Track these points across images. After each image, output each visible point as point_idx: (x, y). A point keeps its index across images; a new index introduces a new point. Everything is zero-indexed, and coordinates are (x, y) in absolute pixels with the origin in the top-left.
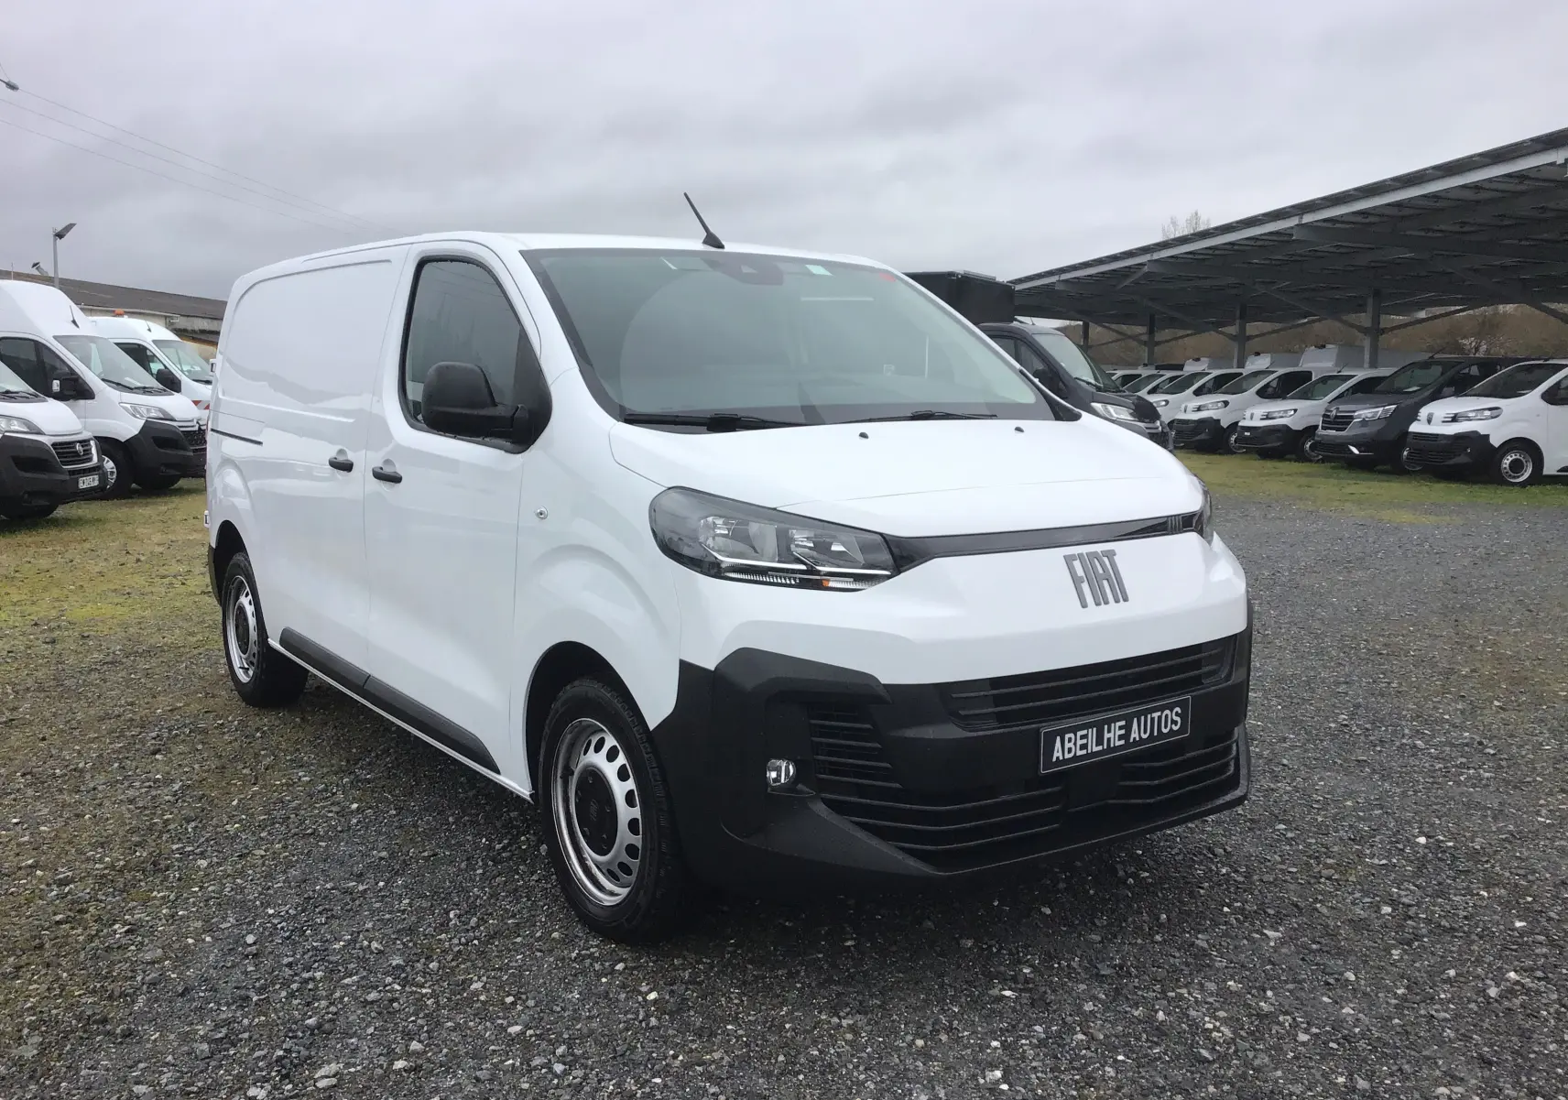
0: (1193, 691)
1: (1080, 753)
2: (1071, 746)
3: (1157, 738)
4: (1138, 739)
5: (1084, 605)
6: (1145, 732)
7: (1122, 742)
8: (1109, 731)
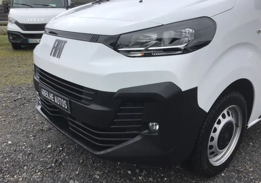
1: (46, 96)
2: (44, 93)
3: (61, 107)
6: (58, 102)
7: (54, 101)
8: (50, 95)
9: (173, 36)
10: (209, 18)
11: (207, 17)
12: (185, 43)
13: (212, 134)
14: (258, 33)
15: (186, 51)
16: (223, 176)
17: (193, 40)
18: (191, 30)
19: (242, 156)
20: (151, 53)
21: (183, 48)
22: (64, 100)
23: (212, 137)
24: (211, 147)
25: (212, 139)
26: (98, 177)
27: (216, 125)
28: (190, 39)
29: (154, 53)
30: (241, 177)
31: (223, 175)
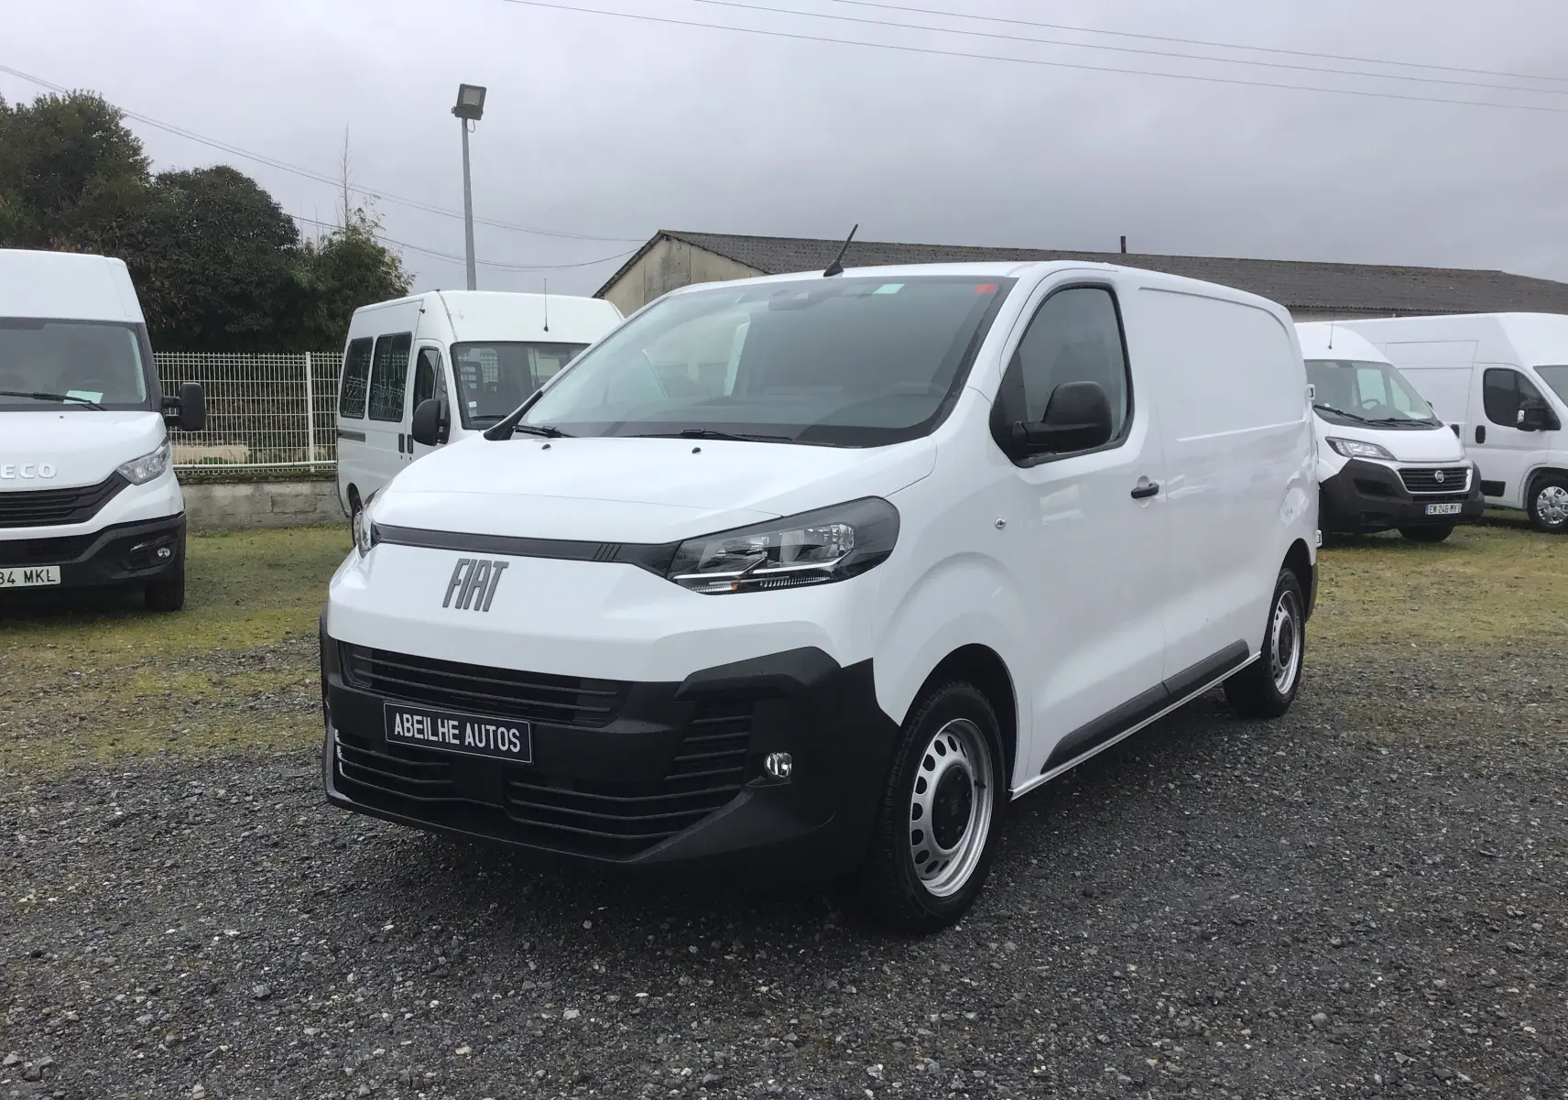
0: (534, 720)
1: (417, 736)
2: (409, 726)
3: (491, 752)
4: (473, 745)
5: (446, 605)
6: (481, 741)
7: (457, 742)
8: (443, 726)
9: (802, 542)
10: (882, 498)
11: (878, 497)
12: (836, 557)
13: (916, 798)
14: (999, 528)
15: (838, 575)
16: (958, 932)
17: (852, 550)
18: (843, 528)
19: (1008, 889)
20: (759, 582)
21: (831, 570)
22: (509, 726)
23: (915, 804)
24: (918, 835)
25: (918, 810)
26: (604, 970)
27: (922, 772)
28: (842, 548)
29: (764, 583)
30: (1006, 928)
31: (958, 928)
